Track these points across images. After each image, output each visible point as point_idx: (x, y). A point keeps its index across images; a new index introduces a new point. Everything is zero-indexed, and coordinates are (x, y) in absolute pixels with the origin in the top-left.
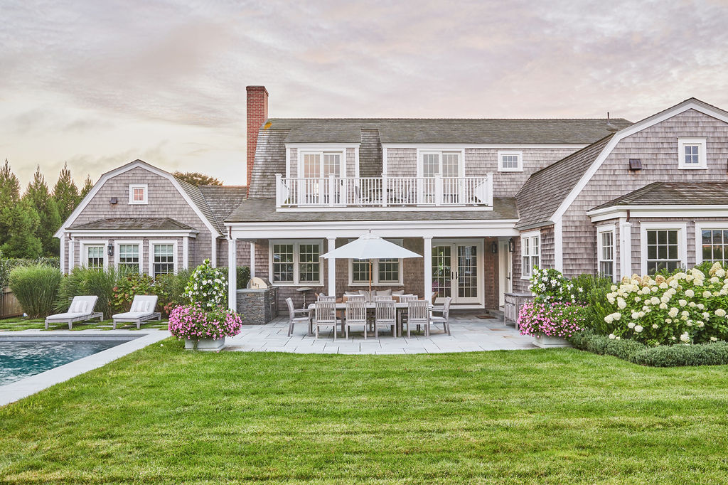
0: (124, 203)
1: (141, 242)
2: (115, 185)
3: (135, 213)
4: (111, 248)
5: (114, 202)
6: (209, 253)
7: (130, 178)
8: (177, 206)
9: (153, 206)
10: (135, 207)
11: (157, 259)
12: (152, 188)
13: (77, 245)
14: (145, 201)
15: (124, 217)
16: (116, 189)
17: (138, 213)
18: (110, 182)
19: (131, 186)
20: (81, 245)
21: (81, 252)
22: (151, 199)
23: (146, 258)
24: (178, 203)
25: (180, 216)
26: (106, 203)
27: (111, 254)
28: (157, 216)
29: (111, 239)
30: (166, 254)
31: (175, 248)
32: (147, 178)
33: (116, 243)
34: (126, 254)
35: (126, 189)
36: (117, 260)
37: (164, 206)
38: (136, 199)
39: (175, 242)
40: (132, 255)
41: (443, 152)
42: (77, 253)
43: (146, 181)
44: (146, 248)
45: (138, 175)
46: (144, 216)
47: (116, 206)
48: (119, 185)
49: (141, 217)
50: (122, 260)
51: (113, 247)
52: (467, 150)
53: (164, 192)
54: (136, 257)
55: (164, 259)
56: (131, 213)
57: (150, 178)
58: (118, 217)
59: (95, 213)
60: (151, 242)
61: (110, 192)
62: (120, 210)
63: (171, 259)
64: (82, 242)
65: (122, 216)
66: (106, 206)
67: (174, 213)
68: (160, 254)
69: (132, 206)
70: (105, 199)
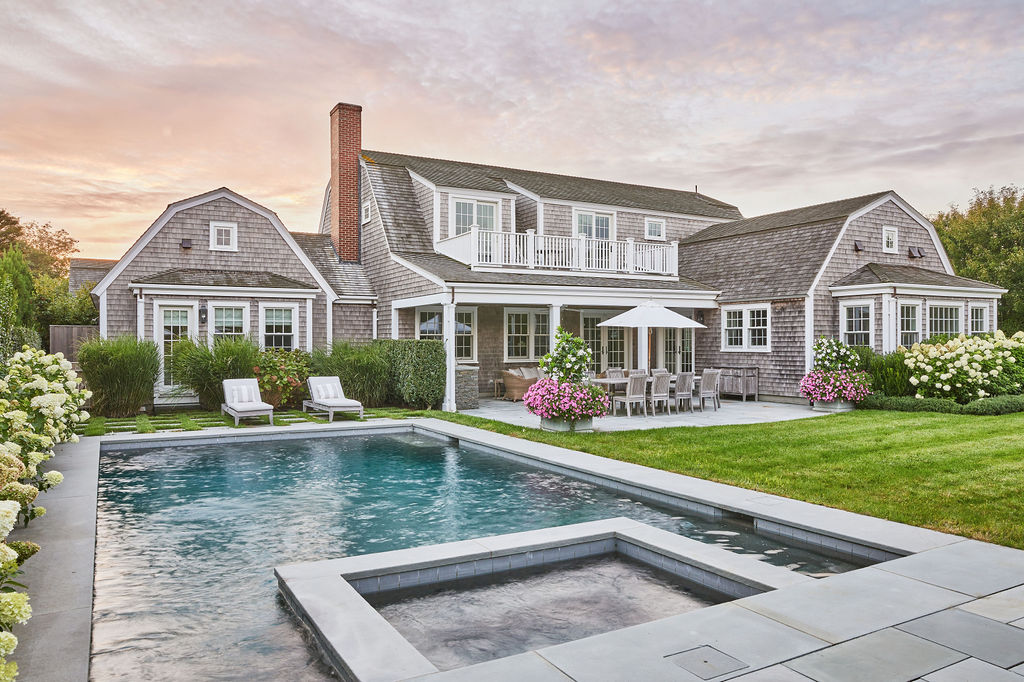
0: (202, 248)
1: (247, 305)
2: (188, 221)
3: (218, 263)
4: (203, 312)
5: (186, 246)
6: (323, 322)
7: (211, 213)
8: (280, 257)
9: (245, 255)
10: (219, 254)
11: (269, 328)
12: (243, 230)
13: (149, 308)
14: (234, 247)
15: (202, 268)
16: (189, 226)
17: (223, 263)
18: (180, 216)
19: (212, 224)
20: (156, 307)
21: (155, 318)
22: (242, 245)
23: (254, 327)
24: (281, 252)
25: (285, 270)
26: (174, 246)
27: (203, 321)
28: (251, 269)
29: (204, 299)
30: (283, 322)
31: (295, 314)
32: (237, 215)
33: (211, 305)
34: (225, 321)
35: (205, 227)
36: (211, 328)
37: (262, 256)
38: (219, 242)
39: (296, 306)
40: (234, 322)
41: (597, 213)
42: (149, 318)
43: (235, 219)
44: (255, 313)
45: (223, 209)
46: (232, 268)
47: (189, 251)
48: (193, 221)
49: (227, 269)
50: (220, 329)
51: (206, 310)
52: (618, 213)
53: (261, 236)
54: (238, 325)
55: (279, 329)
56: (213, 263)
57: (241, 215)
58: (193, 267)
59: (158, 260)
60: (262, 305)
61: (180, 231)
62: (197, 257)
63: (288, 328)
64: (156, 303)
65: (199, 267)
66: (174, 251)
67: (275, 265)
68: (274, 322)
69: (214, 253)
70: (172, 241)
